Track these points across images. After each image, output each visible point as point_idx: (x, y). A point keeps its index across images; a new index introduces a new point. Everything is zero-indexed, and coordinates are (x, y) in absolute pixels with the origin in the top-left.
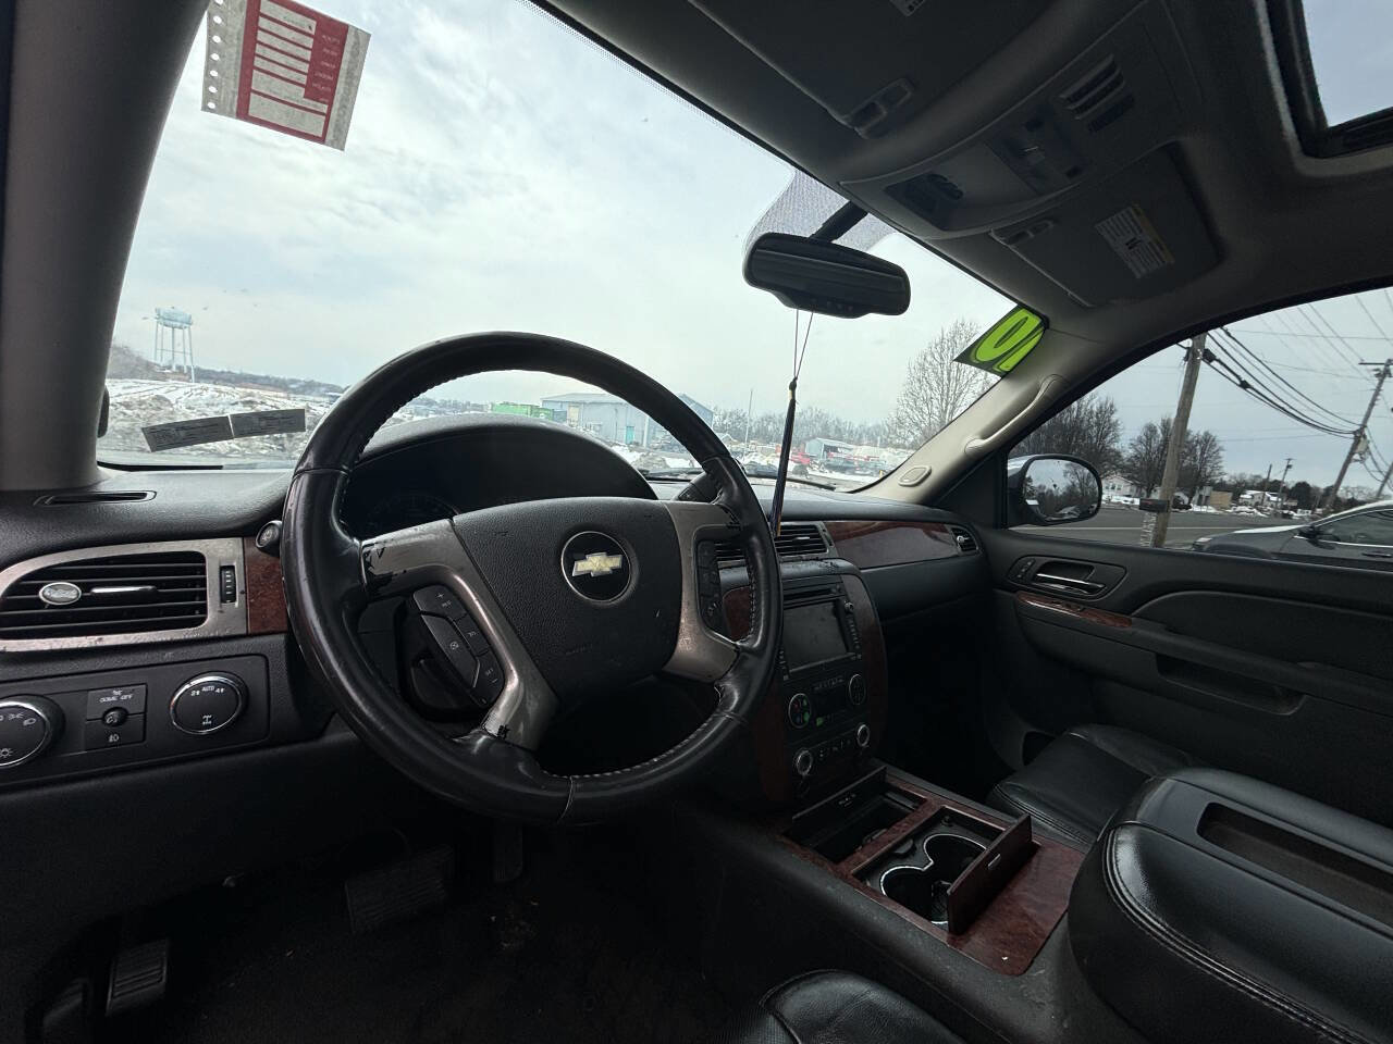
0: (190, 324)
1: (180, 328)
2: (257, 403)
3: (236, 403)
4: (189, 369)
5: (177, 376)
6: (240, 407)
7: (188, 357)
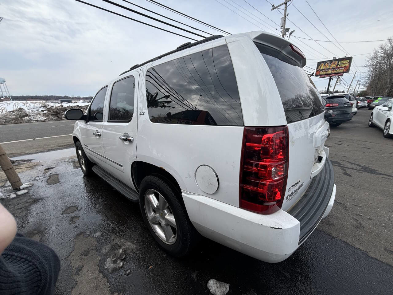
0: (5, 82)
1: (2, 83)
2: (46, 106)
3: (41, 107)
4: (9, 97)
5: (6, 100)
6: (42, 108)
7: (7, 93)
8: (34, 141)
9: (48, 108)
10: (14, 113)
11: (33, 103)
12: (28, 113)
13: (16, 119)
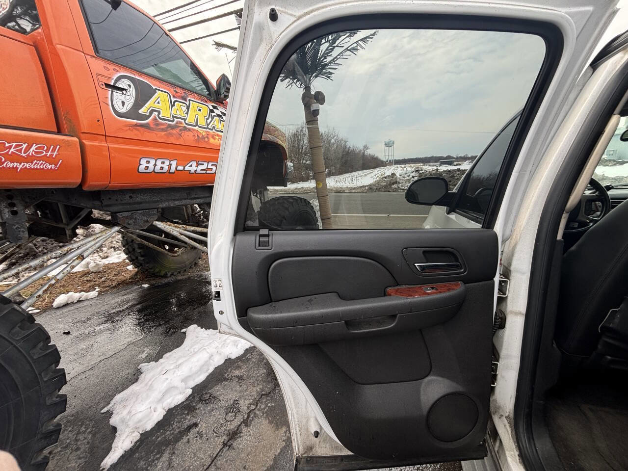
0: (394, 144)
2: (419, 170)
3: (413, 172)
5: (390, 164)
6: (414, 173)
7: (393, 156)
8: (388, 218)
9: (420, 173)
10: (386, 180)
11: (410, 167)
12: (398, 180)
13: (385, 187)
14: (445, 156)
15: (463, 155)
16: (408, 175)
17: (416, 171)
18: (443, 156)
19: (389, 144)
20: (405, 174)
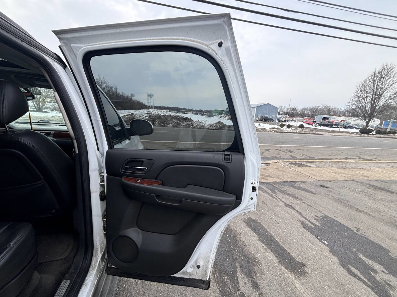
3: (146, 114)
9: (150, 115)
14: (183, 108)
15: (191, 109)
16: (142, 115)
17: (148, 114)
18: (181, 108)
19: (150, 96)
20: (141, 114)
